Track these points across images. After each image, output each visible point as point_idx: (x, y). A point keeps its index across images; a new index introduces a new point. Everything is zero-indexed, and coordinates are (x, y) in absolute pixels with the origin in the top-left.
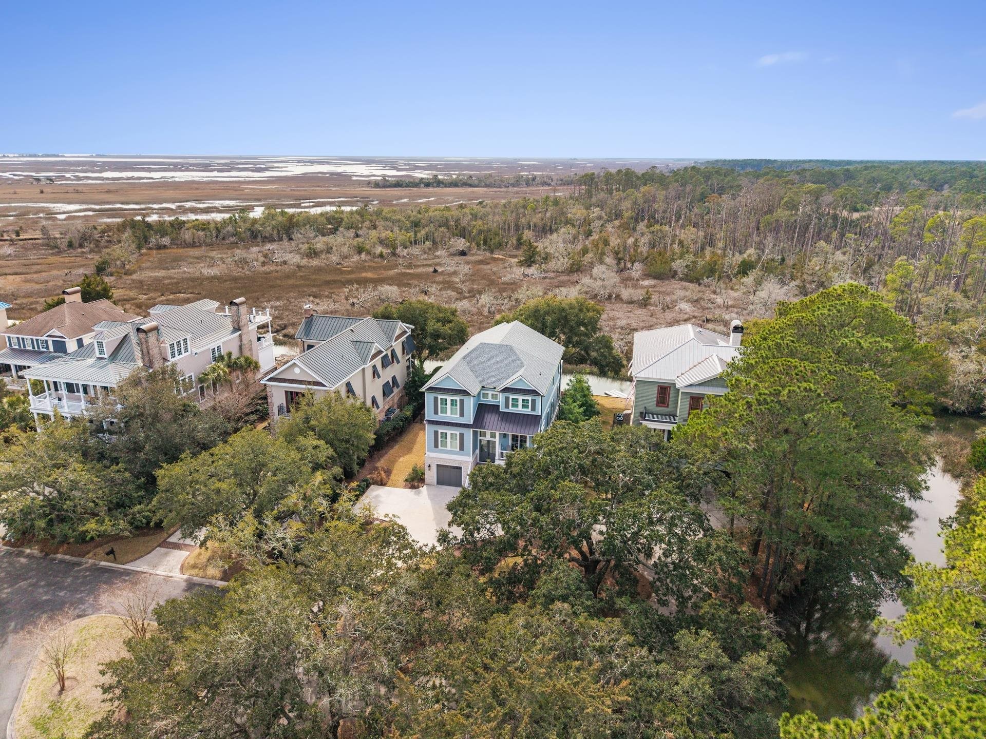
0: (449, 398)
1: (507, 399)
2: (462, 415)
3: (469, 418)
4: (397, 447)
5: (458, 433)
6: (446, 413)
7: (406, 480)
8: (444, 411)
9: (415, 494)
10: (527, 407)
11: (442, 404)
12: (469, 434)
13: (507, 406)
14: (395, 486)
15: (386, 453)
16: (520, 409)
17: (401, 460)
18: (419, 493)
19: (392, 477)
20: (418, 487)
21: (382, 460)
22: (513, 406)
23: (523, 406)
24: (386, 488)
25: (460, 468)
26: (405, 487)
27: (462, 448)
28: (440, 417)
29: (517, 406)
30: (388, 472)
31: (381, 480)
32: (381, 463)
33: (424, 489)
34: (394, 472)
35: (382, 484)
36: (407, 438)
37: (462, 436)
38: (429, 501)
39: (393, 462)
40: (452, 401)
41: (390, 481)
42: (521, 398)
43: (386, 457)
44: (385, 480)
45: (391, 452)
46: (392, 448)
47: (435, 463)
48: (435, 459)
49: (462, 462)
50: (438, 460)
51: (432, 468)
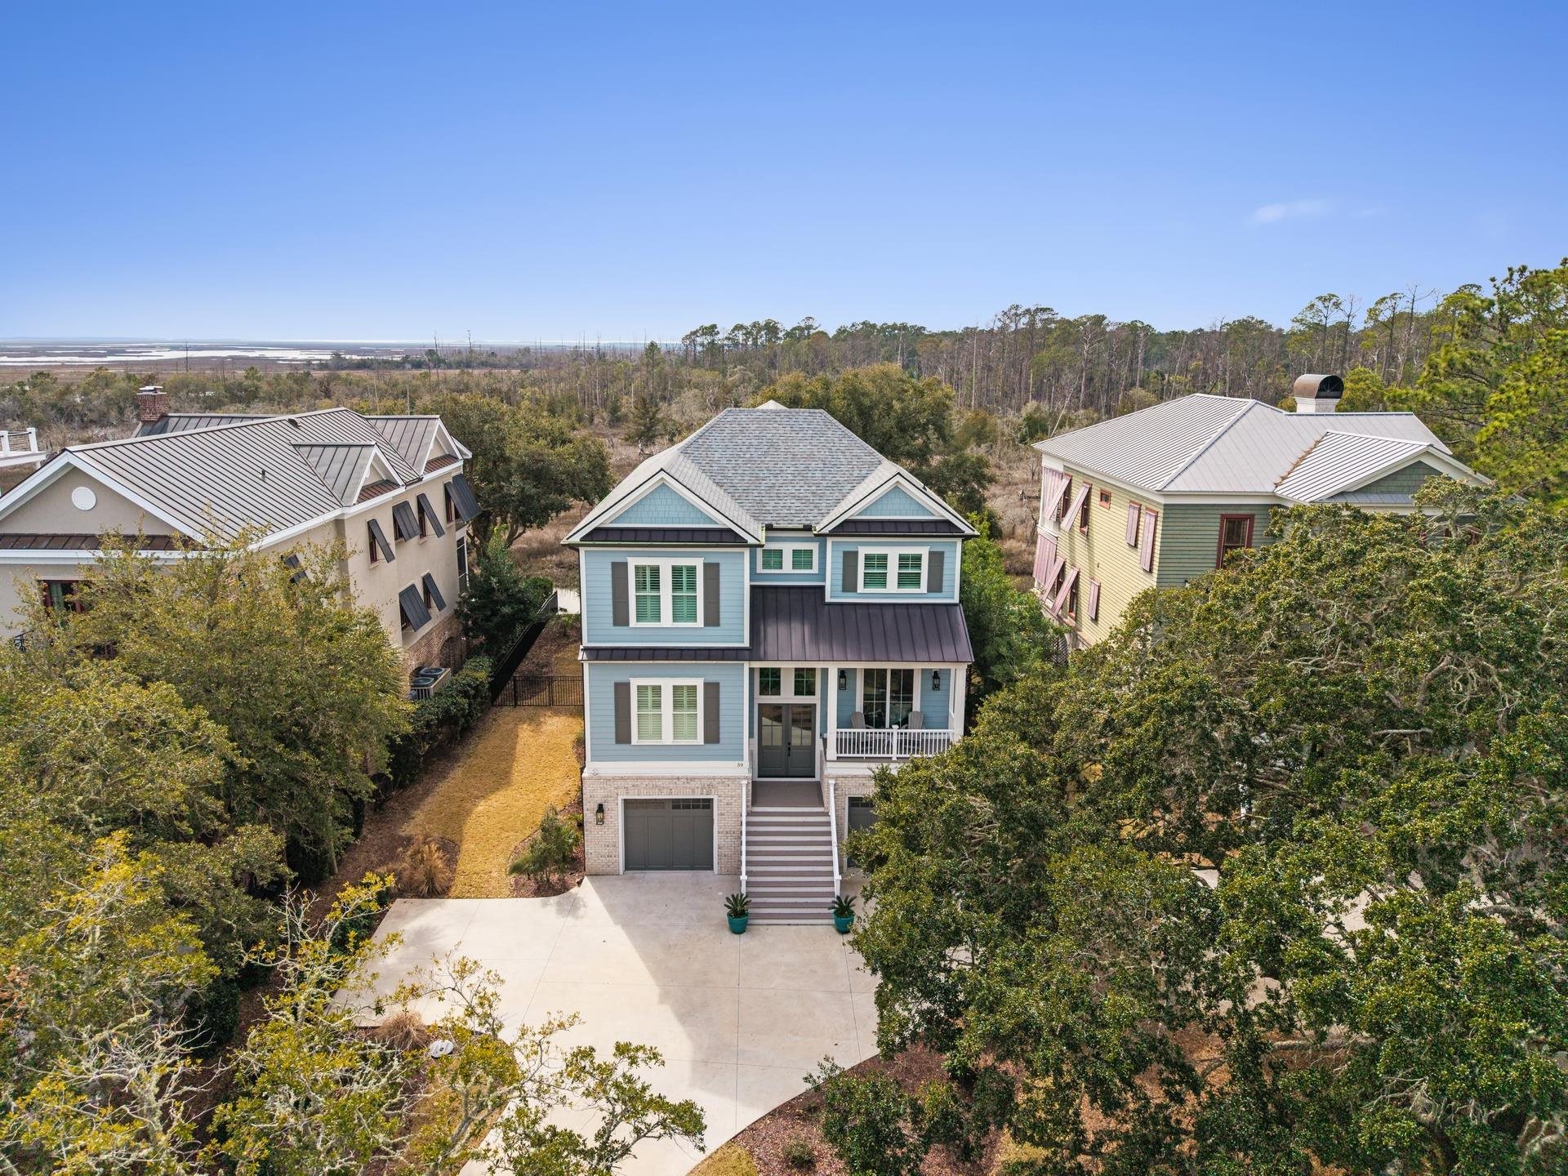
0: (665, 564)
1: (850, 558)
2: (712, 619)
3: (736, 630)
4: (457, 773)
5: (699, 683)
6: (657, 617)
7: (516, 869)
8: (648, 609)
9: (561, 910)
10: (915, 580)
11: (640, 586)
12: (738, 685)
13: (849, 585)
14: (479, 892)
15: (427, 793)
16: (892, 591)
17: (481, 807)
18: (574, 908)
19: (464, 864)
20: (563, 888)
21: (419, 816)
22: (870, 580)
23: (903, 580)
24: (450, 904)
25: (707, 804)
26: (518, 891)
27: (712, 735)
28: (638, 632)
29: (882, 580)
30: (450, 849)
31: (431, 878)
32: (419, 823)
33: (586, 891)
34: (468, 846)
35: (434, 889)
36: (484, 746)
37: (712, 690)
38: (619, 928)
39: (459, 816)
40: (677, 571)
41: (460, 880)
42: (893, 552)
43: (431, 803)
44: (441, 878)
45: (443, 788)
46: (443, 776)
47: (620, 798)
48: (619, 783)
49: (714, 783)
50: (630, 783)
51: (608, 814)
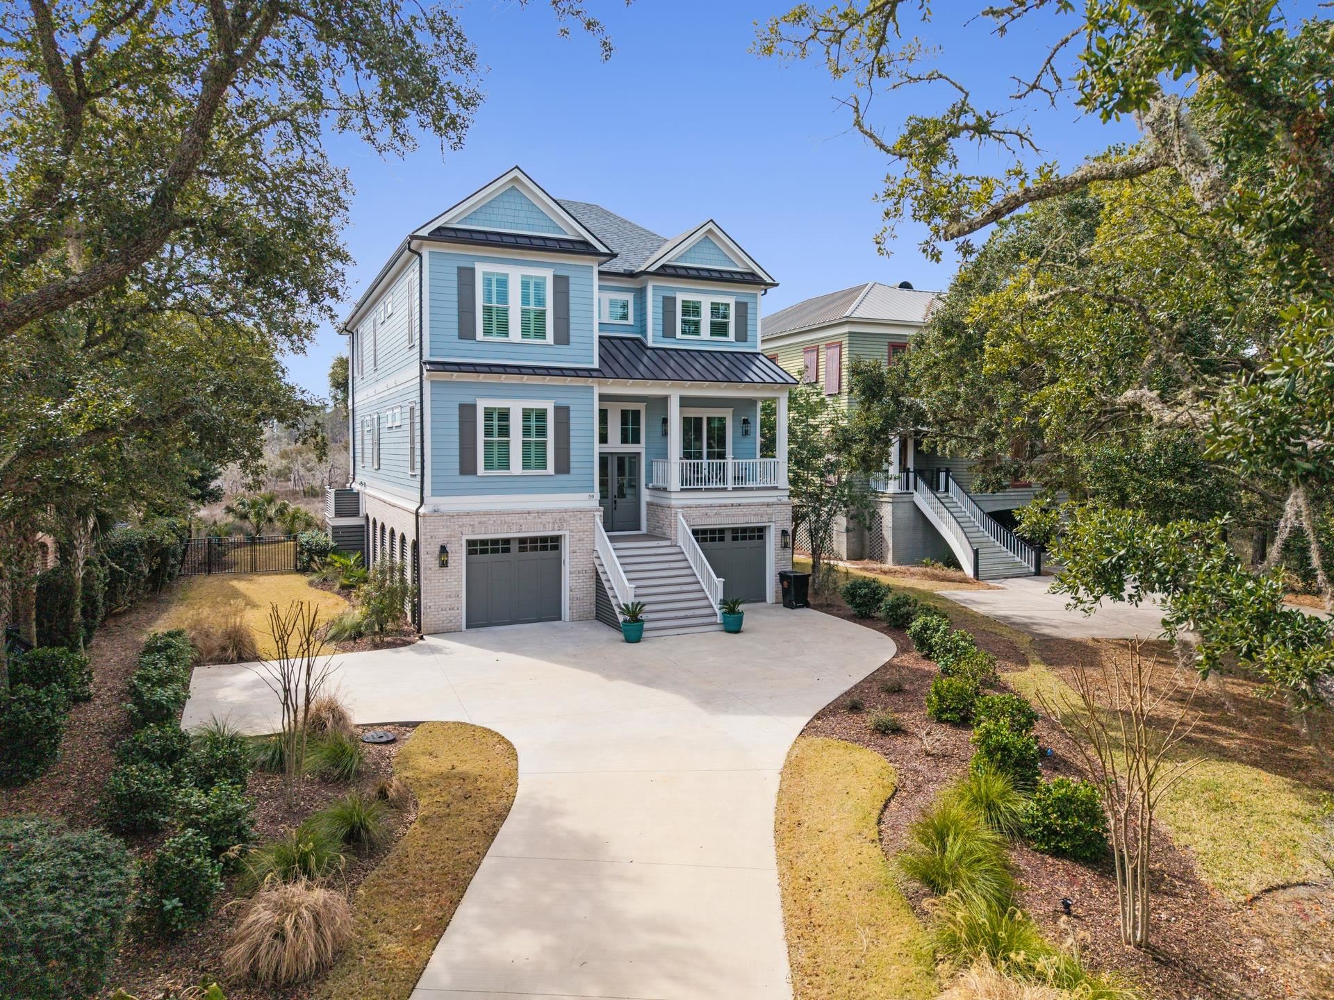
0: (514, 273)
1: (669, 303)
2: (562, 336)
3: (586, 349)
5: (549, 406)
6: (505, 331)
8: (495, 322)
10: (724, 329)
11: (488, 296)
12: (588, 409)
13: (668, 332)
16: (705, 338)
20: (407, 643)
22: (687, 326)
23: (714, 328)
25: (555, 542)
27: (563, 466)
28: (484, 347)
29: (696, 328)
33: (435, 641)
40: (526, 283)
42: (706, 300)
47: (465, 538)
48: (466, 520)
49: (566, 516)
50: (477, 519)
51: (452, 558)
